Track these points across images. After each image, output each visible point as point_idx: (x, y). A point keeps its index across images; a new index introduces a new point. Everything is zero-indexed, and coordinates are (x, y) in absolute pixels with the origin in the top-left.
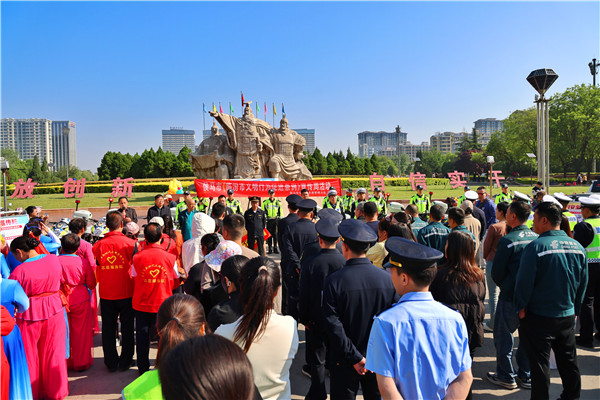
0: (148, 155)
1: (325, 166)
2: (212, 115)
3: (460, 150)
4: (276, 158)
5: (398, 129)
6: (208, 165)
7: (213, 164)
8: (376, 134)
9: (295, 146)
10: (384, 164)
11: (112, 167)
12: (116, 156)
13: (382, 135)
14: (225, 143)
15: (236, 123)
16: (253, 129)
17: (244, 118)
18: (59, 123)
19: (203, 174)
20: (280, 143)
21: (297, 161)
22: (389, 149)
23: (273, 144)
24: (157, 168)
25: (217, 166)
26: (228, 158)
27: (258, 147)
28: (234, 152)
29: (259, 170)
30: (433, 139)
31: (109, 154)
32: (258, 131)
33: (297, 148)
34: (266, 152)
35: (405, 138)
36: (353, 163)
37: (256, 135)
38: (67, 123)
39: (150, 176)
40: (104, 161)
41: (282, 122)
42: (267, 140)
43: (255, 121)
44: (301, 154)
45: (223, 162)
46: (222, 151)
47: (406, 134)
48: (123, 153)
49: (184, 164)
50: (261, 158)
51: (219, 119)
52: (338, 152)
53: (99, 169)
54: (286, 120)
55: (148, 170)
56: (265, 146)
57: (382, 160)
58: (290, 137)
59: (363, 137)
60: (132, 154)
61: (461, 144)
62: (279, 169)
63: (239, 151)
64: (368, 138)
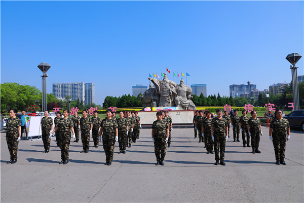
0: (124, 97)
1: (206, 102)
2: (149, 79)
3: (283, 93)
4: (178, 98)
5: (249, 83)
6: (148, 101)
7: (150, 101)
8: (239, 86)
9: (187, 92)
10: (242, 101)
11: (109, 102)
12: (111, 98)
13: (242, 86)
14: (155, 91)
15: (160, 83)
16: (168, 85)
17: (163, 80)
18: (88, 84)
19: (146, 105)
20: (180, 91)
21: (188, 99)
22: (246, 93)
23: (177, 92)
24: (128, 103)
25: (152, 102)
26: (156, 98)
27: (170, 93)
28: (159, 95)
29: (171, 104)
30: (271, 87)
31: (107, 97)
32: (170, 86)
33: (188, 93)
34: (174, 95)
35: (255, 87)
36: (220, 100)
37: (169, 87)
38: (91, 84)
39: (125, 107)
40: (106, 100)
41: (181, 81)
42: (174, 90)
43: (168, 81)
44: (190, 96)
45: (154, 100)
46: (154, 95)
47: (255, 85)
48: (114, 97)
49: (139, 101)
50: (171, 98)
51: (152, 81)
52: (213, 95)
53: (103, 104)
54: (183, 80)
55: (124, 104)
56: (173, 92)
57: (241, 99)
58: (185, 88)
59: (232, 87)
60: (117, 97)
61: (284, 90)
62: (179, 103)
63: (161, 95)
64: (235, 88)
